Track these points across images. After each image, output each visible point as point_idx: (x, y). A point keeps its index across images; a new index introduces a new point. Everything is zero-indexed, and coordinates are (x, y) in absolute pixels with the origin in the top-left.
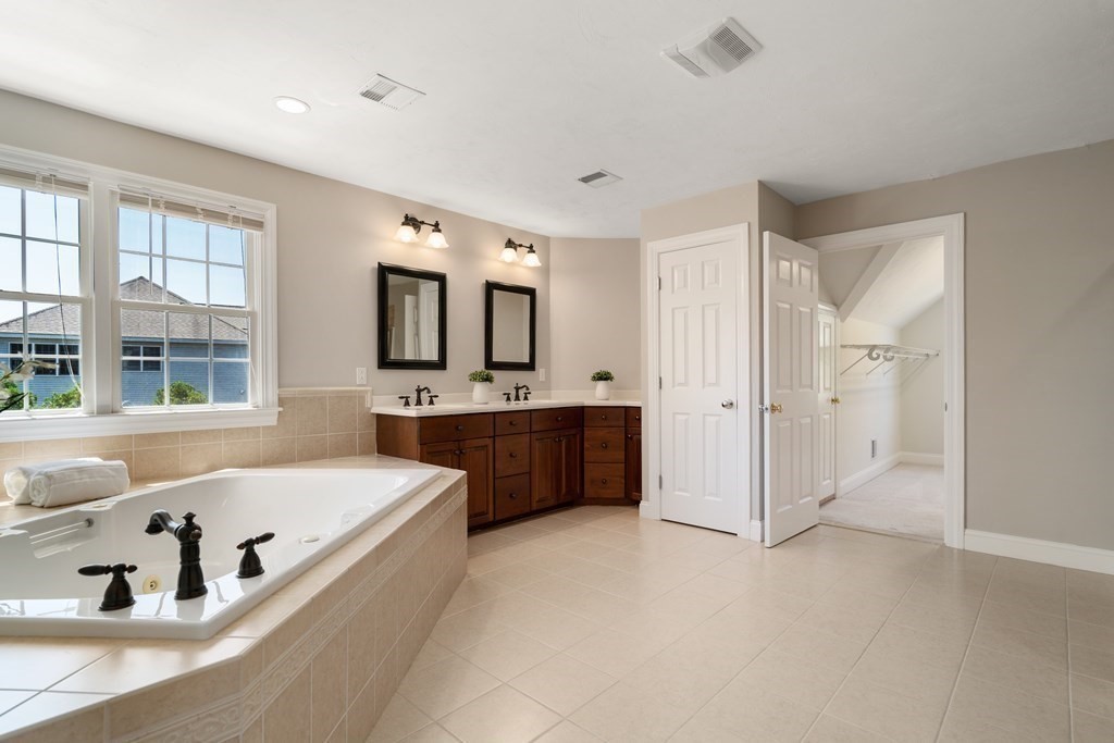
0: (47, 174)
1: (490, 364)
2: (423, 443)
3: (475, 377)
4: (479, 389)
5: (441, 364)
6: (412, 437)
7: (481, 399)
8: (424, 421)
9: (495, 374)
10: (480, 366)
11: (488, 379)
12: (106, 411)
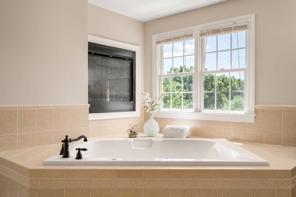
0: (184, 35)
12: (197, 111)
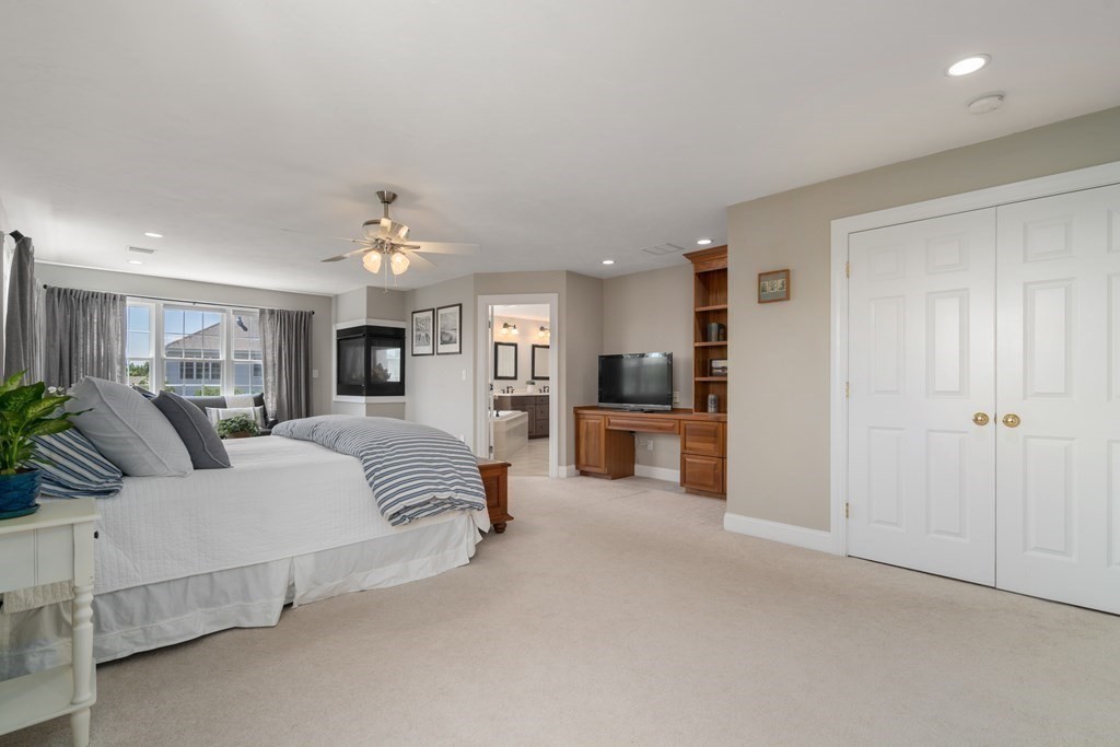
1: (534, 378)
2: (512, 405)
3: (528, 383)
4: (530, 388)
5: (515, 378)
6: (509, 403)
7: (530, 391)
8: (512, 397)
9: (535, 381)
10: (530, 379)
11: (533, 384)
